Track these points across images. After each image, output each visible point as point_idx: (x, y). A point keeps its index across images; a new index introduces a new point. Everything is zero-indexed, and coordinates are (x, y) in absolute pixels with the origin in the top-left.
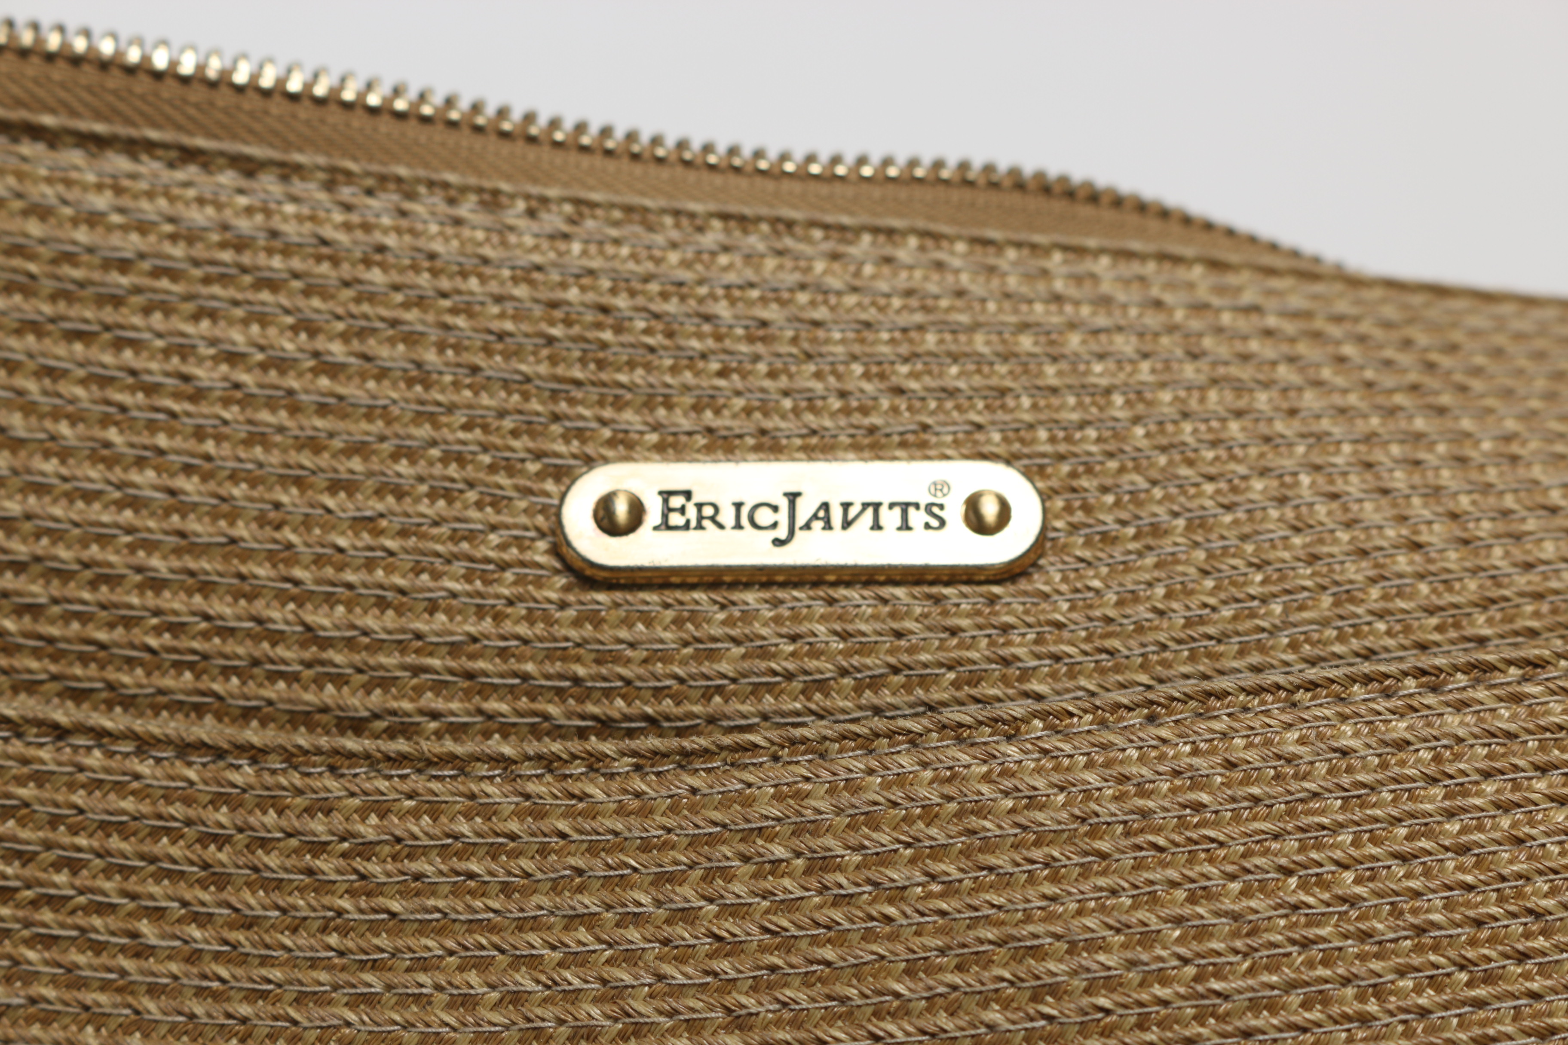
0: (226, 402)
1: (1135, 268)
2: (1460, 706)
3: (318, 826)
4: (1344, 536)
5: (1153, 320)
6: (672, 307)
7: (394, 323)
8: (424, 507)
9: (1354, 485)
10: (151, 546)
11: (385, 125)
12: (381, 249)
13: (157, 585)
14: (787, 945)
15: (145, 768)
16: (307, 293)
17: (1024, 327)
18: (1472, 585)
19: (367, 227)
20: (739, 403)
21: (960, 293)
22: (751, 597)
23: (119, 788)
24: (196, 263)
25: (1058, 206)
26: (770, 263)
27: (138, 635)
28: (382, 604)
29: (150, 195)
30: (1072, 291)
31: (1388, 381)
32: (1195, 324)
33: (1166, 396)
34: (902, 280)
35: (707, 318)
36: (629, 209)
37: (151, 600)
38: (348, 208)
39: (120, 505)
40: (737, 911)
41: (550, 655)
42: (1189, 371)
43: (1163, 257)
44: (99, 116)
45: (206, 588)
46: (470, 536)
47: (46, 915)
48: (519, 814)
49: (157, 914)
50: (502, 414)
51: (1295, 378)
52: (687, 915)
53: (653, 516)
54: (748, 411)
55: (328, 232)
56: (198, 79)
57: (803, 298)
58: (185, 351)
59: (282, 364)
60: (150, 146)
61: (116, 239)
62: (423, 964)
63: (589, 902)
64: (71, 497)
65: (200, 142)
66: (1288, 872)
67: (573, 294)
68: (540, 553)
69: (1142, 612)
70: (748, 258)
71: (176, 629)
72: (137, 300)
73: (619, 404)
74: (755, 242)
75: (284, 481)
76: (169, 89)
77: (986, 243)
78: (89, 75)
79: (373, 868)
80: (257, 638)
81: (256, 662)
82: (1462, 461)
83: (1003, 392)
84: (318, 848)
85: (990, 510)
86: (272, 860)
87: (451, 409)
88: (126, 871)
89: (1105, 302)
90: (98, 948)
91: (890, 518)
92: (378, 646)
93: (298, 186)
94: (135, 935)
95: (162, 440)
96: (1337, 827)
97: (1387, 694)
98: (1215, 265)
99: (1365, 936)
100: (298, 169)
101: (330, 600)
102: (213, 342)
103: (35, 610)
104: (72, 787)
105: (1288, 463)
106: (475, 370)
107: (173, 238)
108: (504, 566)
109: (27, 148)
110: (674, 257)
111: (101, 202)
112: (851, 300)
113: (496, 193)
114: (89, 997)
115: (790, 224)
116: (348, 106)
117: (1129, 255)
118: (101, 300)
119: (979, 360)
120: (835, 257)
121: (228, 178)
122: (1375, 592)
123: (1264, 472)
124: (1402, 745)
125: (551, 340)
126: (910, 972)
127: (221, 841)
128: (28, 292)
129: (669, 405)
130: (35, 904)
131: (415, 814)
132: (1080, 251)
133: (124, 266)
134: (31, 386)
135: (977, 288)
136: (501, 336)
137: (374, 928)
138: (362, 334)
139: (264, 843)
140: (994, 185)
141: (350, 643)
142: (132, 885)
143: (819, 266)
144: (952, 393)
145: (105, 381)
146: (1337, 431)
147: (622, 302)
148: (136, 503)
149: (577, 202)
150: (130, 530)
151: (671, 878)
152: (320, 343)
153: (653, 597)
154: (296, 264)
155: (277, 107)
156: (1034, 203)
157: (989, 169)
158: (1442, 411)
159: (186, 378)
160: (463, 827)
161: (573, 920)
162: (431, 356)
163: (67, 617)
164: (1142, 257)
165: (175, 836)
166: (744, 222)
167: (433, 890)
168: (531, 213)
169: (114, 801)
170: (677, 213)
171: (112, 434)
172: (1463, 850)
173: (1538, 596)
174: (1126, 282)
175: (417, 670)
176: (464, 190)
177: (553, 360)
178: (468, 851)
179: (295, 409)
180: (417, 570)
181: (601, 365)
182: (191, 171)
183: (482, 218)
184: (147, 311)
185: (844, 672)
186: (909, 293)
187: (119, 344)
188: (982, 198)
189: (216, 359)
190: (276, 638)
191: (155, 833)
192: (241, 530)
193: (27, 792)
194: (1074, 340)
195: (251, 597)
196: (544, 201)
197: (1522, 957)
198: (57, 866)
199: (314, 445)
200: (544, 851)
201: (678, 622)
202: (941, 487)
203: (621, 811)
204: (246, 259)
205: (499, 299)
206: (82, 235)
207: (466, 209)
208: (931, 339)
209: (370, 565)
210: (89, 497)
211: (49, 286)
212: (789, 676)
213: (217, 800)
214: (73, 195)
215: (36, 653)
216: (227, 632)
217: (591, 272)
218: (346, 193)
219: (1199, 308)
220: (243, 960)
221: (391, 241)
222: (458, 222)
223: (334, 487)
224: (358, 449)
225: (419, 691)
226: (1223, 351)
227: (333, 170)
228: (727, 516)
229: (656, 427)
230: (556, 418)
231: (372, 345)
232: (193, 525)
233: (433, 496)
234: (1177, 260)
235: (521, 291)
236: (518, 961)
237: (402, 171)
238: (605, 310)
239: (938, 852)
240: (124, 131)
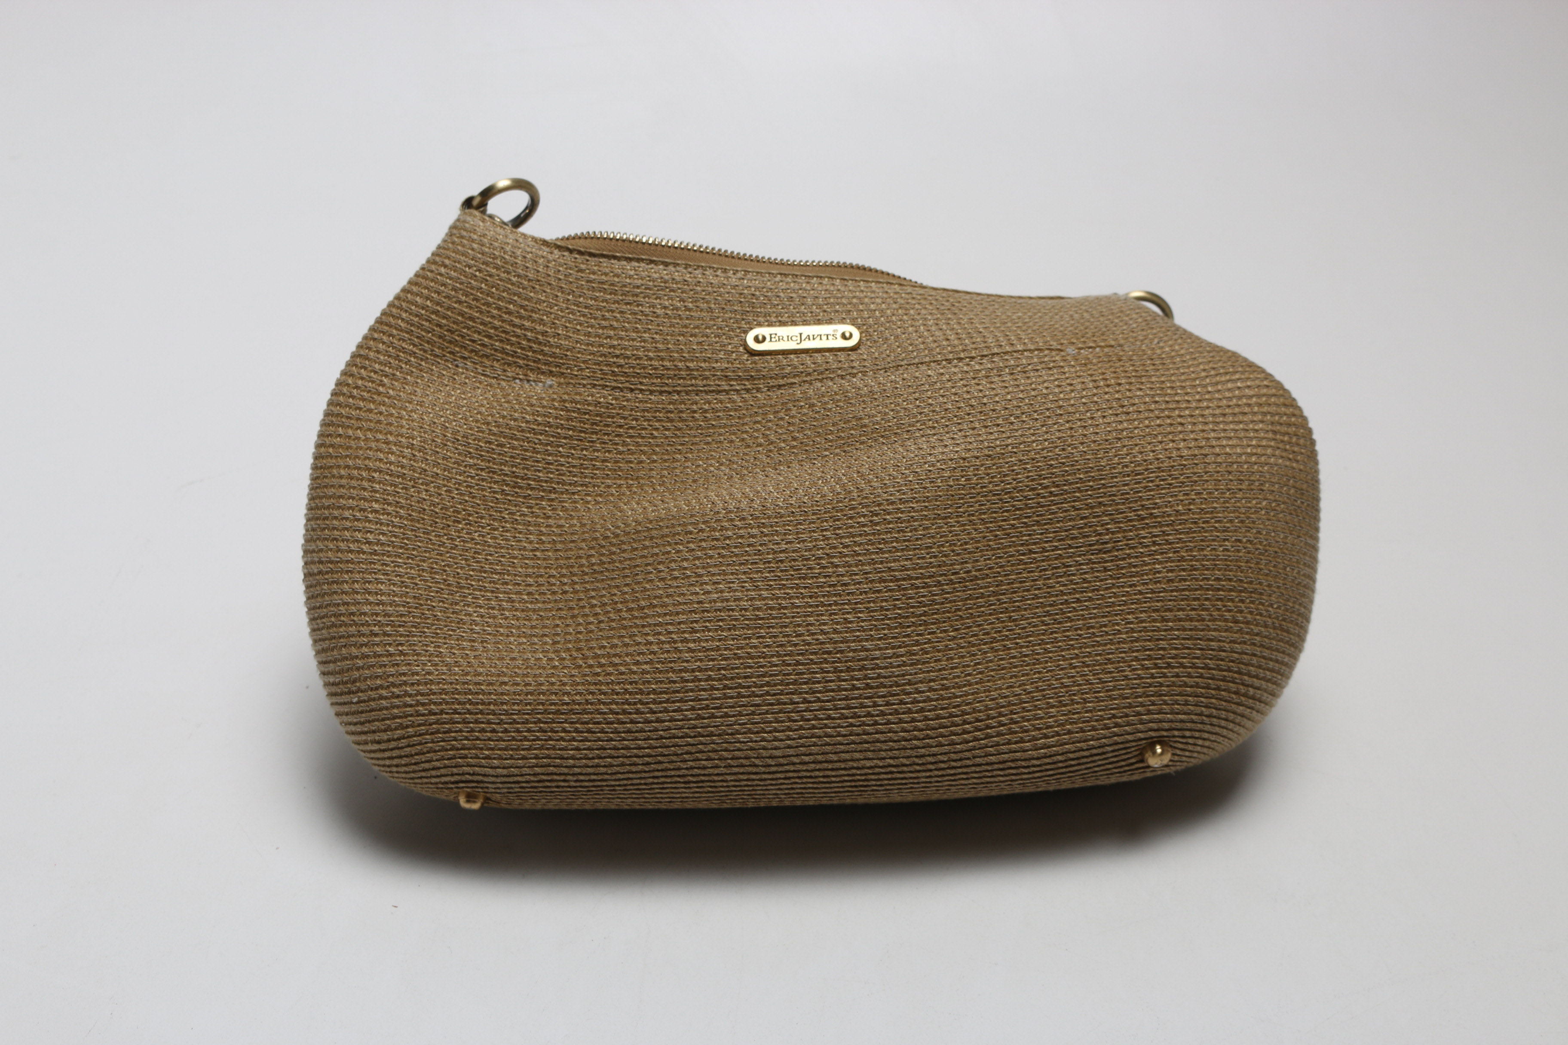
0: (664, 318)
1: (881, 285)
2: (955, 366)
3: (695, 407)
4: (931, 339)
5: (885, 296)
6: (769, 294)
7: (703, 299)
8: (713, 339)
9: (933, 328)
10: (649, 351)
11: (698, 254)
12: (699, 282)
13: (651, 359)
14: (805, 422)
15: (653, 397)
16: (682, 293)
17: (854, 297)
18: (960, 347)
19: (695, 277)
20: (786, 315)
21: (839, 290)
22: (792, 356)
23: (646, 402)
24: (655, 286)
25: (862, 272)
26: (792, 285)
27: (646, 371)
28: (705, 361)
29: (643, 271)
30: (865, 289)
31: (942, 308)
32: (895, 296)
33: (889, 311)
34: (824, 287)
35: (778, 296)
36: (758, 273)
37: (649, 363)
38: (690, 273)
39: (641, 342)
40: (793, 417)
41: (745, 371)
42: (894, 306)
43: (888, 283)
44: (629, 253)
45: (663, 359)
46: (724, 346)
47: (631, 431)
48: (741, 402)
49: (657, 429)
50: (730, 319)
51: (920, 307)
52: (782, 419)
53: (768, 339)
54: (789, 317)
55: (686, 278)
56: (653, 244)
57: (800, 292)
58: (654, 306)
59: (677, 309)
60: (642, 260)
61: (636, 281)
62: (720, 435)
63: (759, 419)
64: (629, 340)
65: (654, 259)
66: (917, 400)
67: (746, 291)
68: (741, 349)
69: (884, 356)
70: (787, 283)
71: (656, 369)
72: (642, 295)
73: (758, 316)
74: (789, 279)
75: (679, 335)
76: (646, 247)
77: (845, 280)
78: (627, 244)
79: (708, 415)
80: (675, 370)
81: (675, 375)
82: (960, 323)
83: (850, 311)
84: (695, 412)
85: (847, 335)
86: (684, 415)
87: (718, 317)
88: (649, 420)
89: (874, 292)
90: (643, 438)
91: (824, 338)
92: (705, 370)
93: (678, 268)
94: (652, 434)
95: (650, 327)
96: (928, 391)
97: (939, 364)
98: (901, 285)
99: (934, 411)
100: (678, 264)
101: (692, 361)
102: (660, 304)
103: (621, 366)
104: (635, 402)
105: (918, 324)
106: (723, 309)
107: (649, 281)
108: (733, 352)
109: (613, 261)
110: (769, 283)
111: (632, 273)
112: (812, 292)
113: (726, 269)
114: (642, 448)
115: (797, 276)
116: (689, 250)
117: (880, 282)
118: (633, 296)
119: (844, 305)
120: (808, 283)
121: (661, 267)
122: (938, 349)
123: (912, 326)
124: (942, 374)
125: (741, 302)
126: (833, 425)
127: (671, 412)
128: (615, 294)
129: (770, 316)
130: (628, 429)
131: (717, 403)
132: (867, 282)
133: (638, 287)
134: (618, 315)
135: (843, 289)
136: (729, 301)
137: (708, 428)
138: (696, 301)
139: (681, 412)
140: (846, 267)
141: (697, 370)
142: (651, 423)
143: (804, 285)
144: (837, 311)
145: (636, 314)
146: (930, 317)
147: (757, 293)
148: (644, 341)
149: (745, 271)
150: (643, 347)
151: (778, 412)
152: (686, 304)
153: (769, 357)
154: (679, 286)
155: (672, 250)
156: (855, 271)
157: (844, 263)
158: (955, 314)
159: (654, 313)
160: (729, 405)
161: (756, 422)
162: (713, 306)
163: (630, 367)
164: (883, 283)
165: (660, 412)
166: (786, 275)
167: (722, 419)
168: (734, 274)
169: (645, 405)
170: (769, 273)
171: (638, 326)
172: (956, 394)
173: (976, 349)
174: (879, 288)
175: (714, 375)
176: (718, 269)
177: (741, 306)
178: (730, 410)
179: (681, 319)
180: (713, 353)
181: (753, 307)
182: (652, 266)
183: (722, 275)
184: (644, 298)
185: (815, 371)
186: (826, 290)
187: (638, 305)
188: (843, 270)
189: (661, 308)
190: (680, 370)
191: (656, 411)
192: (670, 346)
193: (625, 403)
194: (866, 300)
195: (673, 361)
196: (737, 271)
197: (969, 414)
198: (632, 420)
199: (686, 327)
200: (747, 409)
201: (775, 362)
202: (835, 331)
203: (765, 399)
204: (667, 285)
205: (728, 293)
206: (628, 280)
207: (719, 273)
208: (832, 300)
209: (701, 352)
210: (633, 340)
211: (620, 293)
212: (802, 372)
213: (670, 403)
214: (625, 271)
215: (622, 376)
216: (668, 369)
217: (750, 287)
218: (690, 270)
219: (896, 293)
220: (679, 437)
221: (701, 280)
222: (717, 276)
223: (691, 336)
224: (697, 327)
225: (714, 380)
226: (902, 302)
227: (686, 264)
228: (785, 338)
229: (767, 321)
230: (743, 319)
231: (698, 304)
232: (658, 345)
233: (715, 337)
234: (891, 284)
235: (733, 291)
236: (743, 432)
237: (703, 264)
238: (753, 295)
239: (838, 401)
240: (636, 256)
